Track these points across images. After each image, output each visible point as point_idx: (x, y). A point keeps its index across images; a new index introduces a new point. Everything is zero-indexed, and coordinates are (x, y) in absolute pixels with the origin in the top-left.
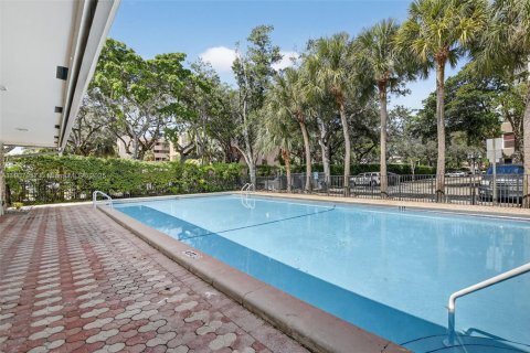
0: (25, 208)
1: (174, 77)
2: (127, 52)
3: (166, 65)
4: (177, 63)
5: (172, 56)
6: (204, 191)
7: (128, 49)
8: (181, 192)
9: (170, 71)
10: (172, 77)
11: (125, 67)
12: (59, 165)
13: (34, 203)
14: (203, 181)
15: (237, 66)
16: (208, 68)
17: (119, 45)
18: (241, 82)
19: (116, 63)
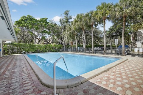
0: (8, 55)
1: (45, 24)
2: (33, 18)
3: (43, 21)
4: (45, 20)
5: (44, 18)
6: (52, 52)
7: (33, 17)
8: (46, 52)
9: (44, 22)
10: (44, 24)
11: (32, 22)
12: (16, 45)
13: (10, 54)
14: (52, 49)
15: (60, 21)
16: (53, 21)
17: (31, 16)
18: (62, 24)
19: (30, 21)
